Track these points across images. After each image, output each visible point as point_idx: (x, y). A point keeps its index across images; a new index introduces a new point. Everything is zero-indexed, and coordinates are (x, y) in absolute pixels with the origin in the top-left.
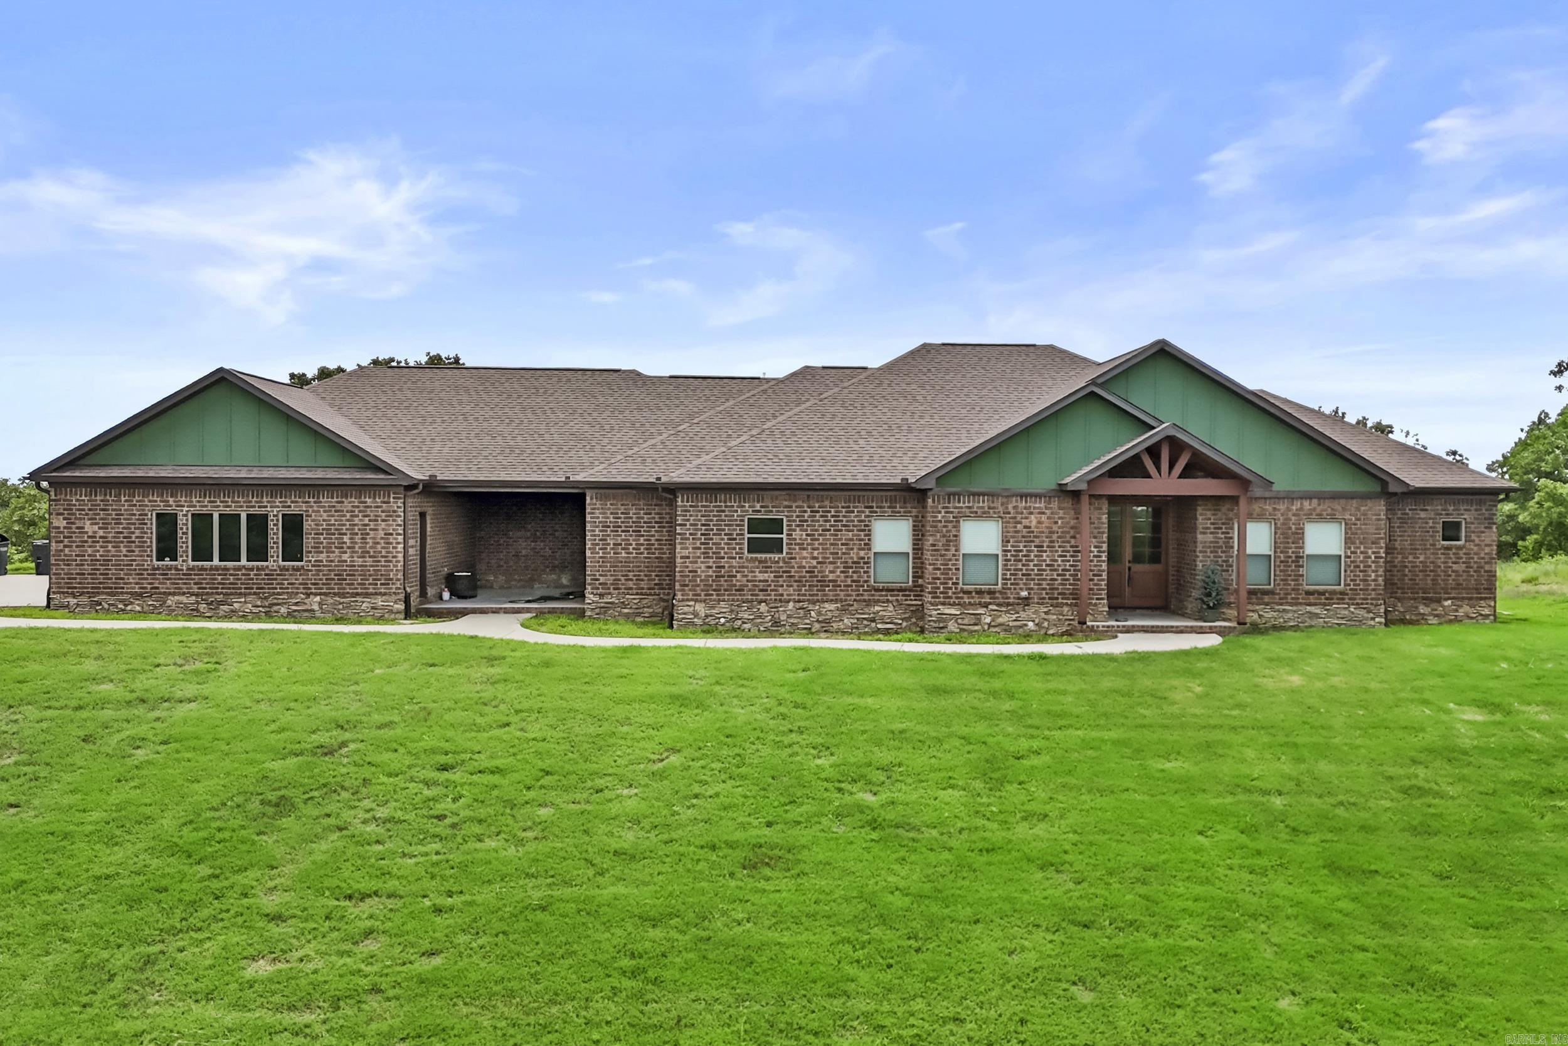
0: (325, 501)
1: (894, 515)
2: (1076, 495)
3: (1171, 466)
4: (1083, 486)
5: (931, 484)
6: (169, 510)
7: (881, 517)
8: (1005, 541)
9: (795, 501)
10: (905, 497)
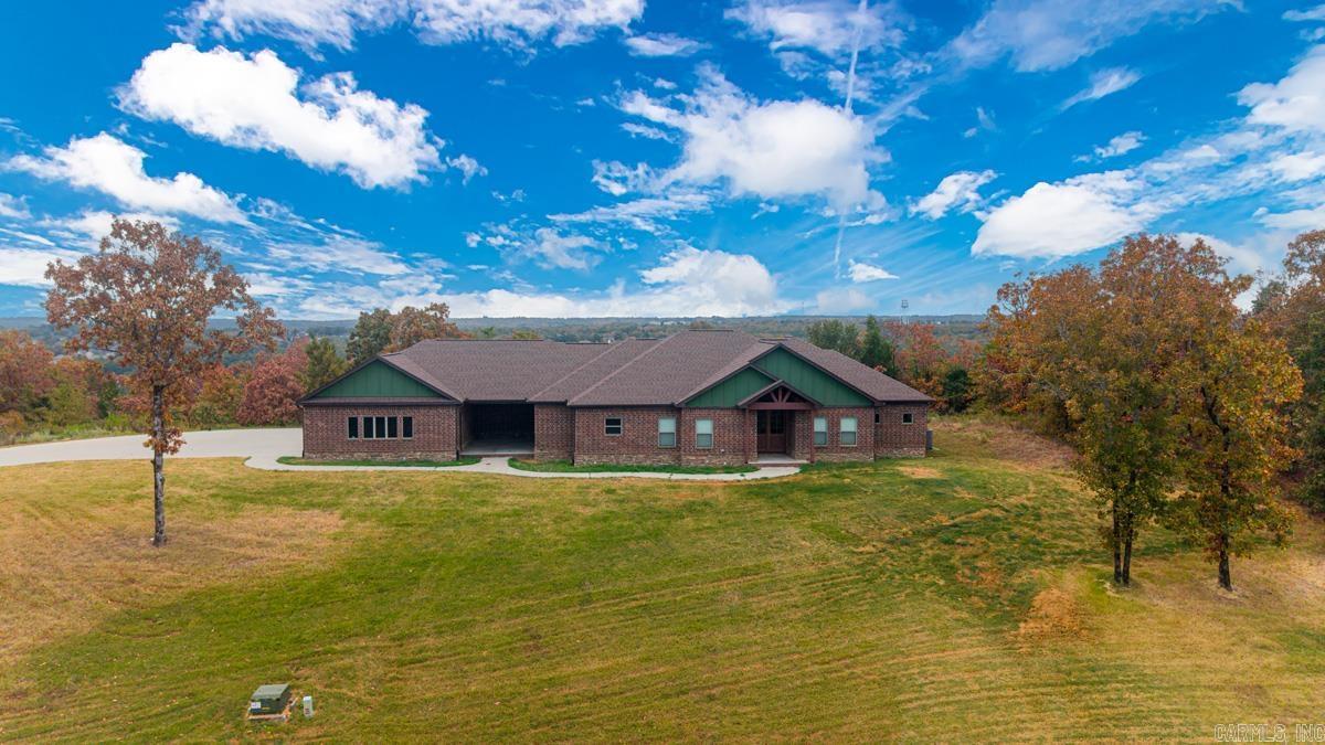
0: (422, 411)
1: (668, 417)
2: (744, 410)
3: (783, 398)
4: (746, 407)
5: (683, 405)
7: (663, 417)
8: (714, 428)
9: (625, 411)
10: (673, 410)
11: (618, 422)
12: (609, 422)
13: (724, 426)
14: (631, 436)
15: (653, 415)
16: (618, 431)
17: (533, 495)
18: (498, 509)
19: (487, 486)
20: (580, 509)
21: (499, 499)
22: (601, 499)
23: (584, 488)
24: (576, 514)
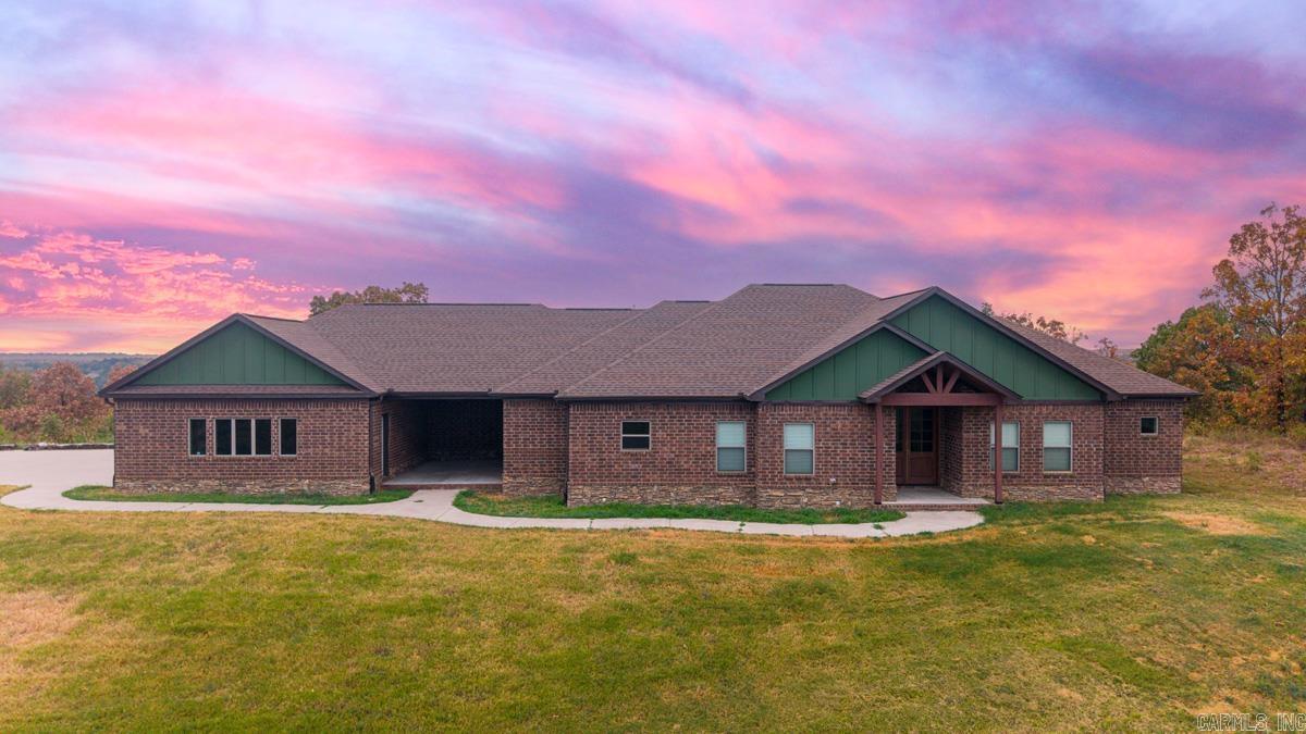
0: (313, 409)
1: (733, 420)
2: (872, 406)
3: (944, 387)
4: (878, 400)
5: (761, 398)
6: (199, 417)
7: (724, 421)
8: (818, 440)
9: (658, 409)
10: (743, 406)
11: (644, 428)
12: (628, 428)
13: (836, 435)
14: (666, 453)
15: (705, 417)
16: (644, 443)
17: (474, 565)
18: (397, 596)
19: (391, 545)
20: (561, 599)
21: (404, 573)
22: (604, 573)
23: (575, 551)
24: (551, 610)
